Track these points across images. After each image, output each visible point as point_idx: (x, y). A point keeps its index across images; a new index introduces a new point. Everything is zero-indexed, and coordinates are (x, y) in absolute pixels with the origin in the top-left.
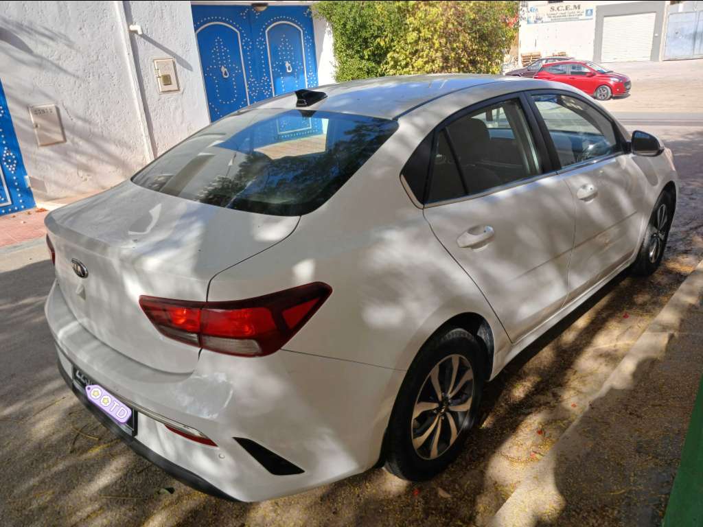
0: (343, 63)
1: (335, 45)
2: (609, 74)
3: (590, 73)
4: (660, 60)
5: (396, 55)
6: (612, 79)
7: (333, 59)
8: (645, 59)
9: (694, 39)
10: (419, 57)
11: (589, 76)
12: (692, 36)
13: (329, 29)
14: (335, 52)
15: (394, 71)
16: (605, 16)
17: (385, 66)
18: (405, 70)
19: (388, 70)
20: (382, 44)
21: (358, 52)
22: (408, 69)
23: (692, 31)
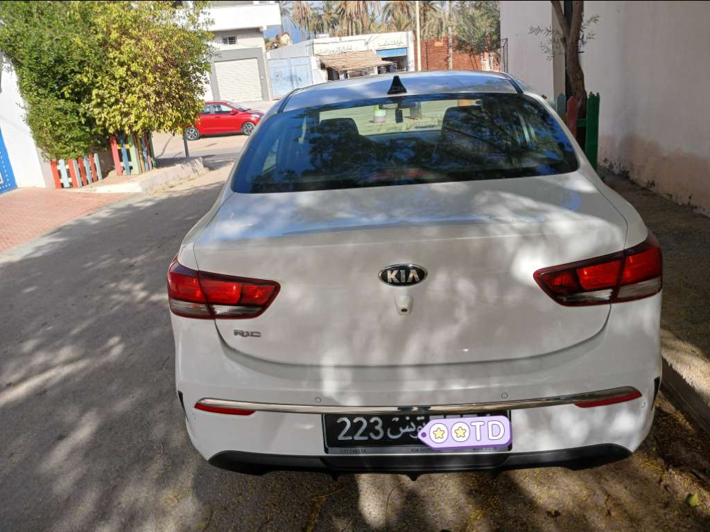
0: (34, 104)
1: (20, 83)
2: (249, 112)
3: (233, 111)
4: (270, 99)
5: (101, 92)
6: (253, 115)
7: (21, 101)
8: (257, 99)
9: (292, 80)
10: (129, 93)
11: (233, 115)
12: (289, 79)
13: (7, 65)
14: (22, 92)
15: (100, 110)
16: (215, 62)
17: (87, 105)
18: (114, 107)
19: (91, 109)
20: (85, 80)
21: (52, 90)
22: (118, 106)
23: (288, 74)
